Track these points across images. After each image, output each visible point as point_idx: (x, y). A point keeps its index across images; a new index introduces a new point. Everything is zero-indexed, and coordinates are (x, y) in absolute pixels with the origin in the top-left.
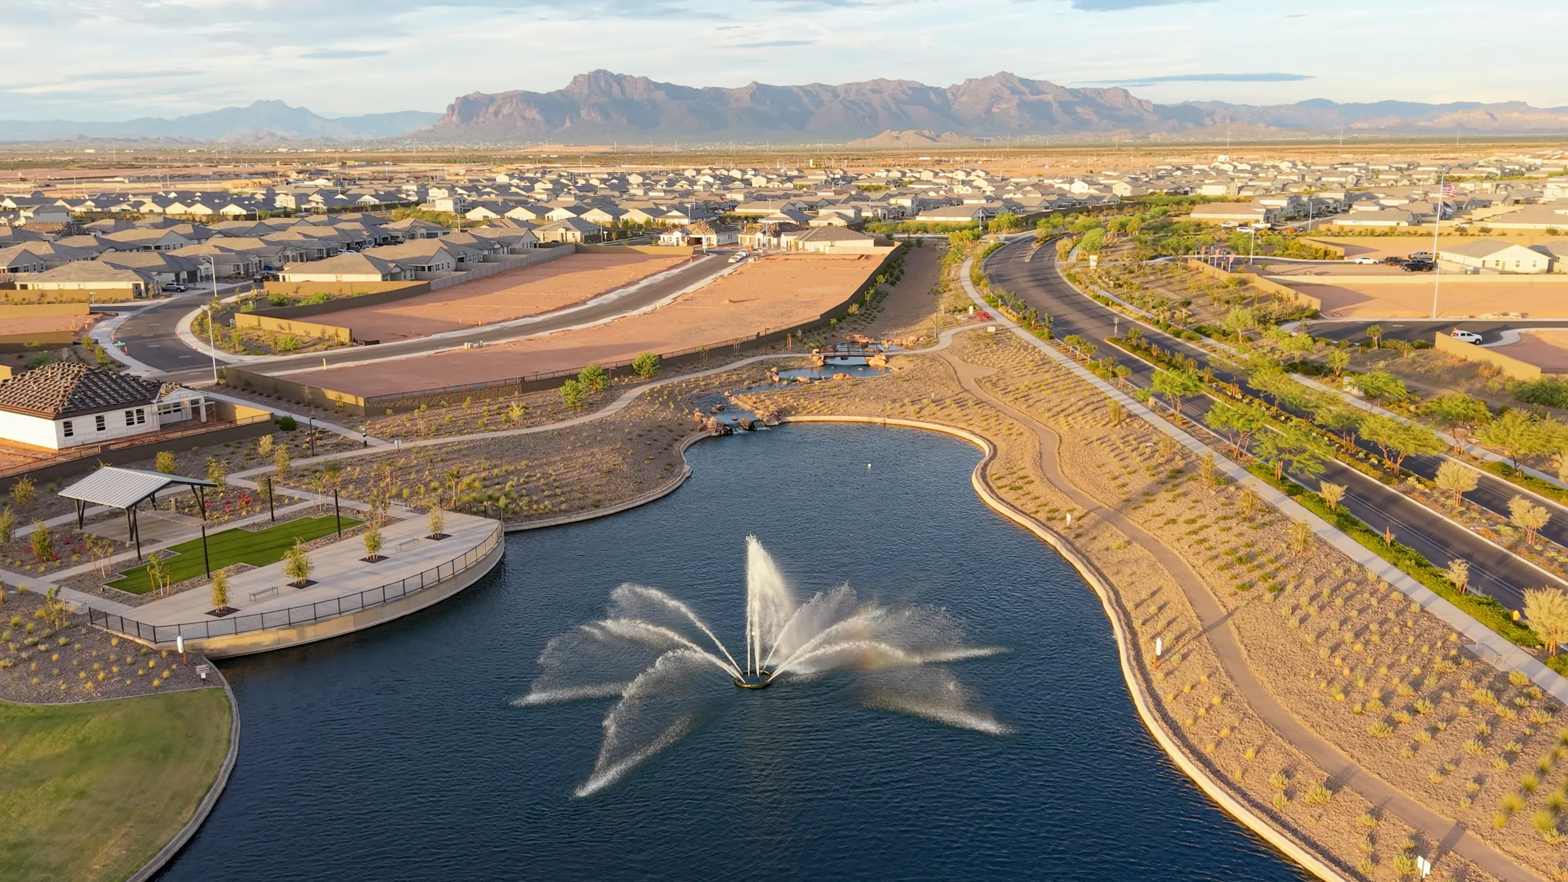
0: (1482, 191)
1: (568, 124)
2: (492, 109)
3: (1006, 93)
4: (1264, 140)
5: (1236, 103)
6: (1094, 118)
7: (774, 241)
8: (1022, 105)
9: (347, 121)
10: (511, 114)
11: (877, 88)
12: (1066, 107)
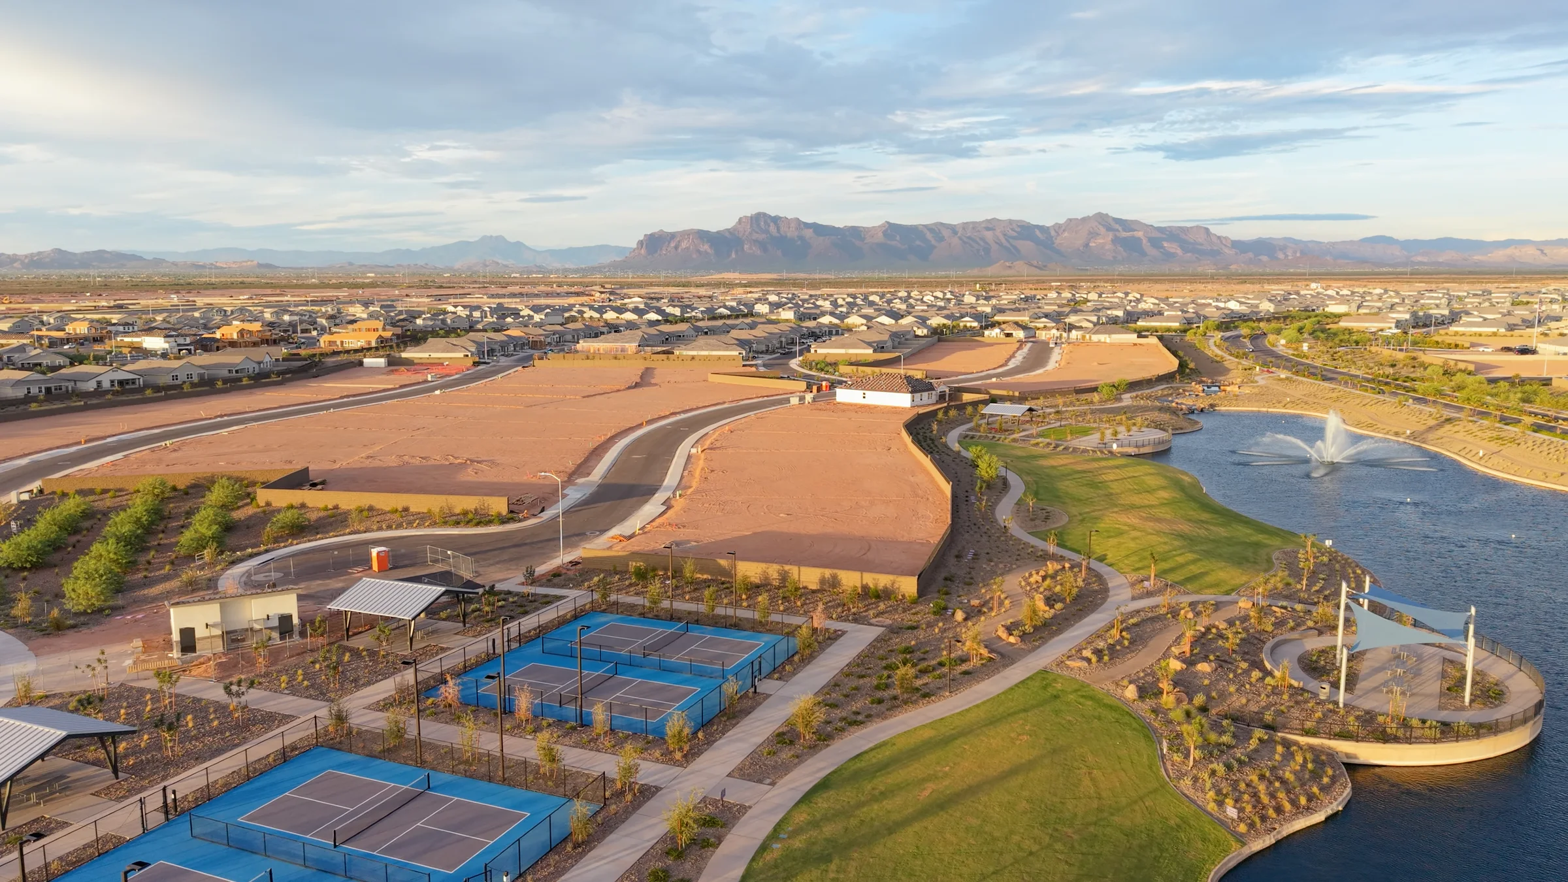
0: (1552, 310)
1: (733, 256)
2: (673, 245)
3: (1102, 230)
4: (1334, 271)
5: (1305, 239)
6: (1179, 251)
7: (1065, 335)
8: (1116, 240)
9: (553, 253)
10: (688, 248)
11: (990, 226)
12: (1155, 243)
